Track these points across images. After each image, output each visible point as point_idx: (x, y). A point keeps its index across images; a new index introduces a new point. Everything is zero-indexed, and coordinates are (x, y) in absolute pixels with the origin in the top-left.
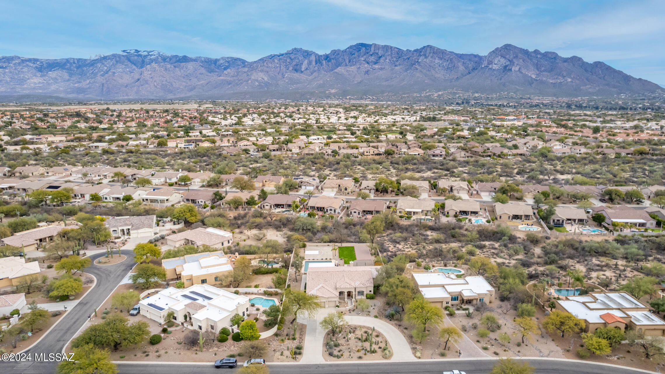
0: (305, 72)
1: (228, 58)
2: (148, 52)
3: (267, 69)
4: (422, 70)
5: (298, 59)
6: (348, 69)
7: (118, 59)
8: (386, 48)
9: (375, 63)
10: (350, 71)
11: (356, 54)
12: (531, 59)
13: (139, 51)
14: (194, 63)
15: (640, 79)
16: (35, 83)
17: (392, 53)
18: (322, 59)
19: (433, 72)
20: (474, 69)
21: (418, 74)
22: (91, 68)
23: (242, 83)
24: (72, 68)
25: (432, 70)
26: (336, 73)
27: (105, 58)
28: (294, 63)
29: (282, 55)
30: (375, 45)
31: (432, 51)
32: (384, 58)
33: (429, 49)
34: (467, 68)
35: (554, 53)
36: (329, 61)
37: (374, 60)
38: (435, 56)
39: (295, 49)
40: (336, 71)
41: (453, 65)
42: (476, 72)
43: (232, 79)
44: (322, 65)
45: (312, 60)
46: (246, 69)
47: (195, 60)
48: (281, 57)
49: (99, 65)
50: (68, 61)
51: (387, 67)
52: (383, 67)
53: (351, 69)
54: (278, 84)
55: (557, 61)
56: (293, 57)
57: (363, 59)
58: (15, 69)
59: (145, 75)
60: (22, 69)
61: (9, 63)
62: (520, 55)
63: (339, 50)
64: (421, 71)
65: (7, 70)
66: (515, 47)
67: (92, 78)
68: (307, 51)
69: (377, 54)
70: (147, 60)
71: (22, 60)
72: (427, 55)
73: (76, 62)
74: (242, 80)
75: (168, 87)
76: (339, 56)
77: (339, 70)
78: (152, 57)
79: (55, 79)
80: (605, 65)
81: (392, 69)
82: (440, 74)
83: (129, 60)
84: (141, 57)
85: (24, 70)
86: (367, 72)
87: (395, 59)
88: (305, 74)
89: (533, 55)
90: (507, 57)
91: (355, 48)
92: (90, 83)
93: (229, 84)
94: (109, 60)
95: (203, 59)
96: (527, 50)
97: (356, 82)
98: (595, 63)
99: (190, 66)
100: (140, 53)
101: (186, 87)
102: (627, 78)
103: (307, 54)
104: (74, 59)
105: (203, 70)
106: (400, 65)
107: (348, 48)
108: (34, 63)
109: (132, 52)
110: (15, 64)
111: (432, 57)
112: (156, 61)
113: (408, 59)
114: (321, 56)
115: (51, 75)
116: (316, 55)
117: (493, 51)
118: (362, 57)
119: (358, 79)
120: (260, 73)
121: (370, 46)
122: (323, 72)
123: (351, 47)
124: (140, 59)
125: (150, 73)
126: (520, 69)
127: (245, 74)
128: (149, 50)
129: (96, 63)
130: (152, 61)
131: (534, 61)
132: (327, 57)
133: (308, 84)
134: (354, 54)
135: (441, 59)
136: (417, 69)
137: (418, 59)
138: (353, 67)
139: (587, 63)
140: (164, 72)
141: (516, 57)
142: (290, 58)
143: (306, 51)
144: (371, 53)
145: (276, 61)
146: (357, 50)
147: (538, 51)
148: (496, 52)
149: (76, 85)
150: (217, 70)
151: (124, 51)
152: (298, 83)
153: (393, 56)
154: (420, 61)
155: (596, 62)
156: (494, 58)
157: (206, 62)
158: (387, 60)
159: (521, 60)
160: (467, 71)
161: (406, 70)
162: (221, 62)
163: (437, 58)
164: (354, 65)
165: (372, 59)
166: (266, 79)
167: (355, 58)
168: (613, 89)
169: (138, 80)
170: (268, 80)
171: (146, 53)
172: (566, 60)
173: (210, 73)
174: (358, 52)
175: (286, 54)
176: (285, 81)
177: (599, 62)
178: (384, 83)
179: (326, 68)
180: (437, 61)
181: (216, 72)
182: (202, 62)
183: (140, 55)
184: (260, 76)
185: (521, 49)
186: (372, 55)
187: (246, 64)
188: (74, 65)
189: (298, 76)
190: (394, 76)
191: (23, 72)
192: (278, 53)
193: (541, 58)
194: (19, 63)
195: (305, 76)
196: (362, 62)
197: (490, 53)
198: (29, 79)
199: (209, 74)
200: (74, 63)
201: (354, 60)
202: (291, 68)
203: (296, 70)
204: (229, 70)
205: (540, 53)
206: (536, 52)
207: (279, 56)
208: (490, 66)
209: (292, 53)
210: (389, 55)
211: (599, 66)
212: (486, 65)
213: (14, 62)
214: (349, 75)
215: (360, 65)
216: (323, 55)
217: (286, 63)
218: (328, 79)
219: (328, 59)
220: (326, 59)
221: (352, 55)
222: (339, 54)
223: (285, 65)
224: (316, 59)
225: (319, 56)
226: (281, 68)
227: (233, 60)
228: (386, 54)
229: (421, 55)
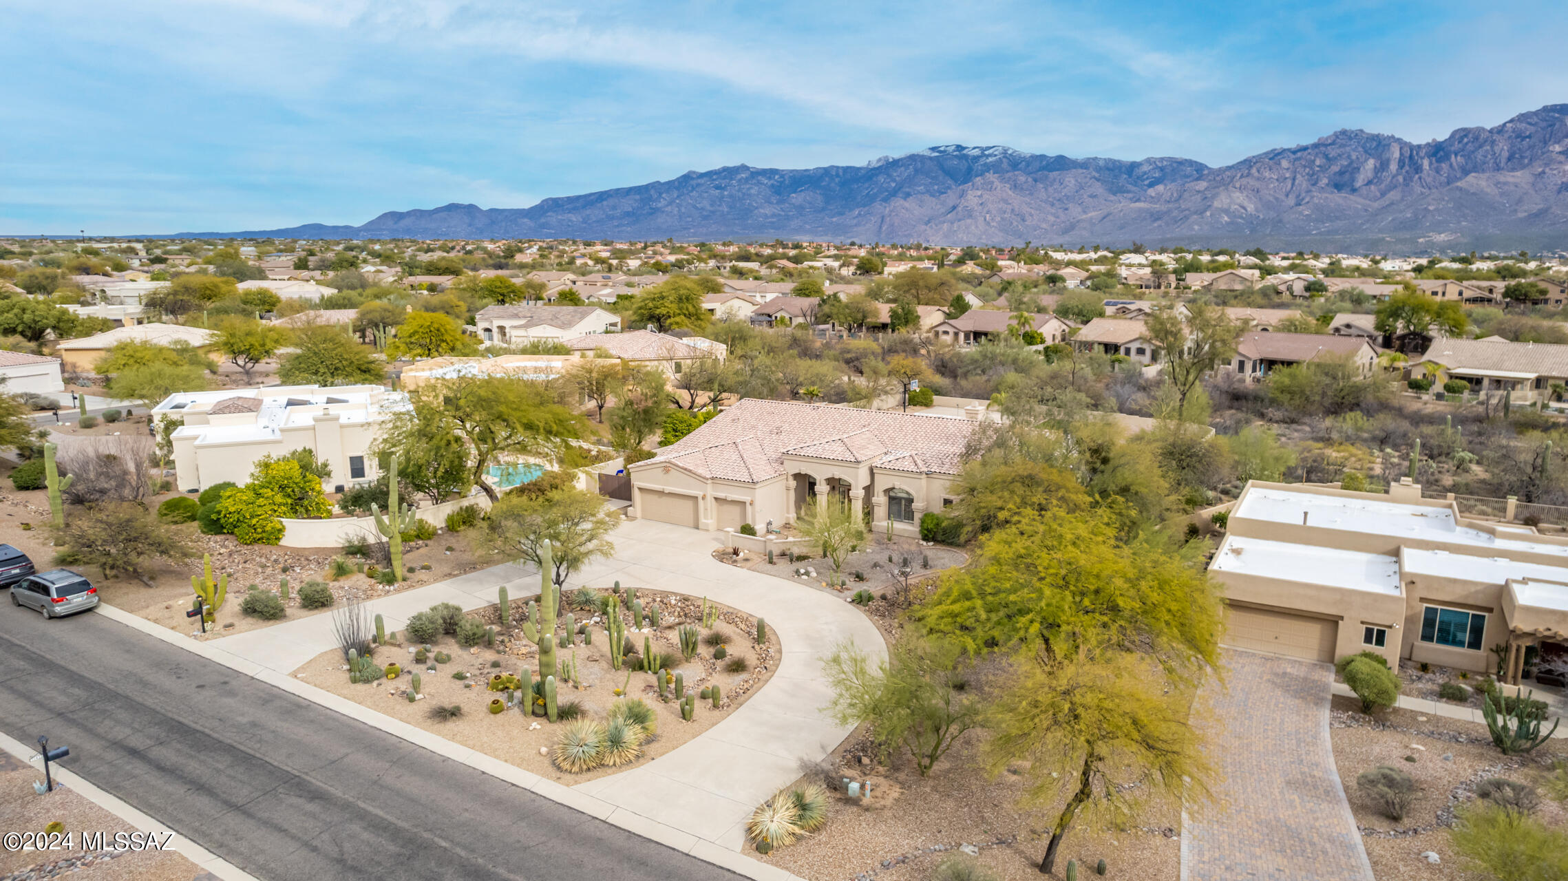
0: (1364, 191)
1: (1162, 159)
2: (983, 150)
3: (1257, 184)
5: (1349, 157)
6: (1502, 179)
7: (919, 165)
10: (1505, 183)
11: (1539, 136)
13: (964, 148)
14: (1080, 171)
16: (766, 216)
18: (1422, 154)
22: (866, 185)
23: (1186, 218)
24: (833, 185)
26: (1461, 189)
27: (896, 163)
28: (1335, 169)
29: (1305, 149)
36: (1443, 159)
39: (1344, 132)
40: (1459, 184)
43: (1164, 208)
44: (1418, 169)
45: (1388, 160)
46: (1202, 185)
47: (1085, 165)
48: (1299, 154)
49: (881, 179)
50: (826, 172)
53: (1511, 180)
54: (1280, 221)
56: (1332, 154)
57: (1558, 149)
58: (739, 191)
59: (969, 197)
60: (749, 189)
61: (732, 179)
63: (1478, 130)
65: (726, 193)
67: (864, 206)
68: (1378, 136)
70: (978, 166)
71: (752, 172)
73: (841, 174)
74: (1188, 209)
75: (1015, 224)
76: (1477, 144)
77: (1473, 181)
78: (990, 159)
79: (800, 208)
83: (942, 168)
84: (967, 160)
85: (753, 191)
88: (1360, 196)
91: (1535, 120)
92: (859, 214)
93: (1156, 220)
94: (903, 169)
95: (1101, 163)
97: (1521, 215)
99: (1070, 180)
100: (965, 152)
101: (1053, 225)
103: (1377, 145)
104: (838, 167)
105: (1098, 188)
107: (1511, 121)
108: (770, 178)
109: (951, 149)
110: (740, 180)
112: (996, 167)
114: (1419, 146)
115: (793, 201)
116: (1405, 145)
119: (1533, 206)
120: (1238, 194)
122: (1418, 189)
123: (1519, 119)
124: (964, 165)
125: (979, 193)
127: (1199, 197)
128: (984, 145)
129: (877, 175)
130: (988, 168)
132: (1438, 151)
133: (1370, 222)
134: (1529, 136)
138: (1518, 174)
140: (1010, 193)
142: (1326, 156)
143: (1376, 138)
145: (1285, 164)
146: (1544, 124)
149: (834, 219)
150: (1130, 187)
151: (933, 149)
152: (1337, 218)
157: (1108, 169)
162: (1146, 168)
164: (1523, 167)
166: (1251, 208)
167: (1530, 147)
169: (954, 208)
170: (1257, 210)
171: (976, 152)
173: (1114, 194)
174: (1545, 129)
175: (1315, 146)
176: (1301, 213)
179: (1429, 179)
181: (1128, 192)
182: (1099, 169)
183: (966, 157)
184: (1237, 200)
187: (1206, 172)
188: (837, 180)
189: (1340, 201)
191: (750, 195)
192: (1293, 145)
194: (747, 180)
195: (1360, 200)
196: (1554, 155)
198: (757, 208)
199: (1112, 198)
200: (837, 175)
201: (1528, 153)
202: (1325, 181)
203: (1338, 187)
204: (1160, 188)
207: (1294, 152)
209: (1333, 143)
213: (739, 177)
214: (1502, 194)
215: (1547, 165)
216: (1428, 144)
217: (1311, 168)
218: (1431, 208)
219: (1442, 153)
220: (1434, 154)
221: (1523, 139)
222: (1476, 138)
223: (1308, 174)
224: (1401, 154)
225: (1412, 147)
226: (1297, 182)
227: (1175, 165)
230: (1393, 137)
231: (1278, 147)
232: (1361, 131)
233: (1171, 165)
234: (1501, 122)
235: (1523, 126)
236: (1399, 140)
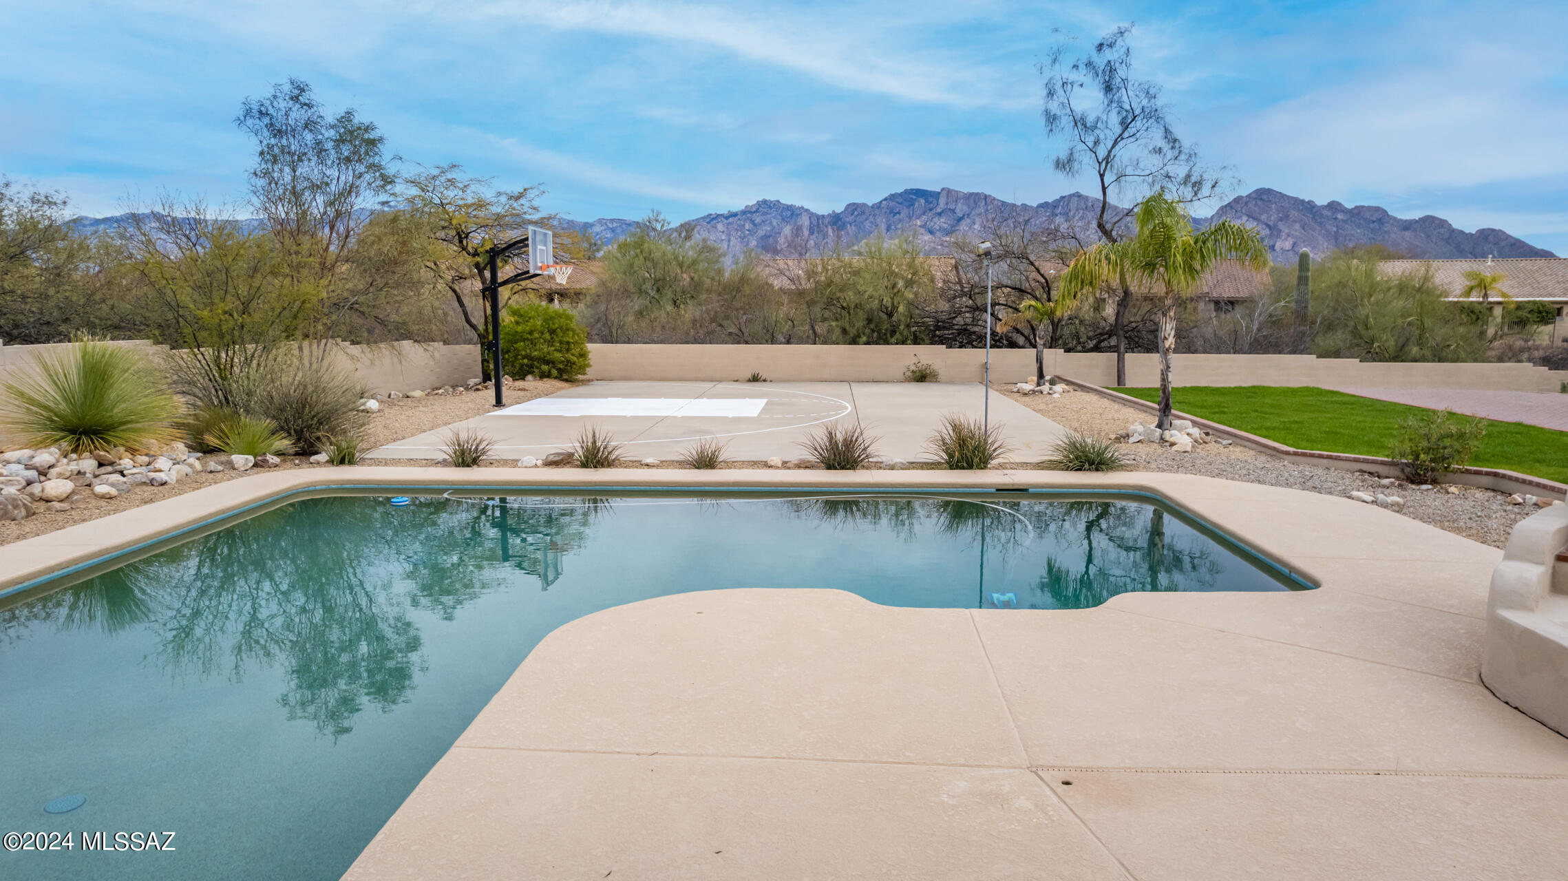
1: (612, 221)
5: (771, 223)
8: (976, 199)
9: (949, 232)
11: (905, 212)
12: (1321, 224)
18: (826, 222)
28: (761, 233)
29: (734, 215)
30: (949, 192)
31: (1082, 206)
32: (968, 221)
33: (1075, 200)
35: (1377, 209)
36: (842, 227)
37: (945, 226)
38: (1090, 215)
39: (765, 202)
40: (856, 248)
44: (825, 236)
45: (801, 227)
48: (731, 220)
55: (1387, 227)
56: (758, 220)
57: (919, 223)
62: (1294, 214)
63: (864, 205)
66: (1282, 196)
69: (953, 211)
71: (166, 221)
72: (1070, 214)
76: (864, 217)
80: (1508, 237)
87: (994, 224)
89: (1326, 213)
90: (1264, 217)
91: (900, 200)
96: (1310, 202)
98: (1482, 232)
103: (791, 214)
107: (885, 199)
111: (1081, 219)
114: (823, 216)
116: (812, 215)
117: (1229, 205)
118: (919, 218)
121: (936, 195)
123: (892, 197)
126: (1294, 245)
131: (1329, 227)
132: (836, 220)
134: (899, 213)
137: (1049, 224)
139: (1462, 232)
141: (1285, 218)
142: (753, 222)
143: (789, 208)
144: (939, 210)
145: (720, 227)
146: (907, 204)
147: (1338, 204)
148: (1237, 207)
153: (990, 216)
155: (1484, 230)
156: (1233, 218)
158: (976, 226)
159: (1297, 226)
162: (597, 229)
165: (941, 222)
167: (900, 221)
172: (1407, 226)
174: (908, 207)
175: (744, 212)
177: (1493, 230)
185: (1296, 199)
186: (940, 214)
192: (726, 212)
193: (1345, 221)
196: (918, 229)
197: (1222, 209)
201: (900, 226)
205: (1345, 210)
206: (1334, 206)
207: (727, 218)
209: (756, 211)
210: (980, 214)
211: (1491, 239)
215: (914, 235)
216: (829, 215)
217: (743, 232)
219: (840, 223)
220: (834, 224)
221: (895, 214)
222: (863, 213)
223: (740, 237)
224: (811, 223)
225: (820, 218)
226: (732, 244)
227: (624, 226)
228: (973, 213)
229: (1057, 215)
230: (802, 208)
231: (713, 213)
232: (778, 201)
233: (620, 226)
234: (879, 201)
235: (892, 204)
236: (807, 210)
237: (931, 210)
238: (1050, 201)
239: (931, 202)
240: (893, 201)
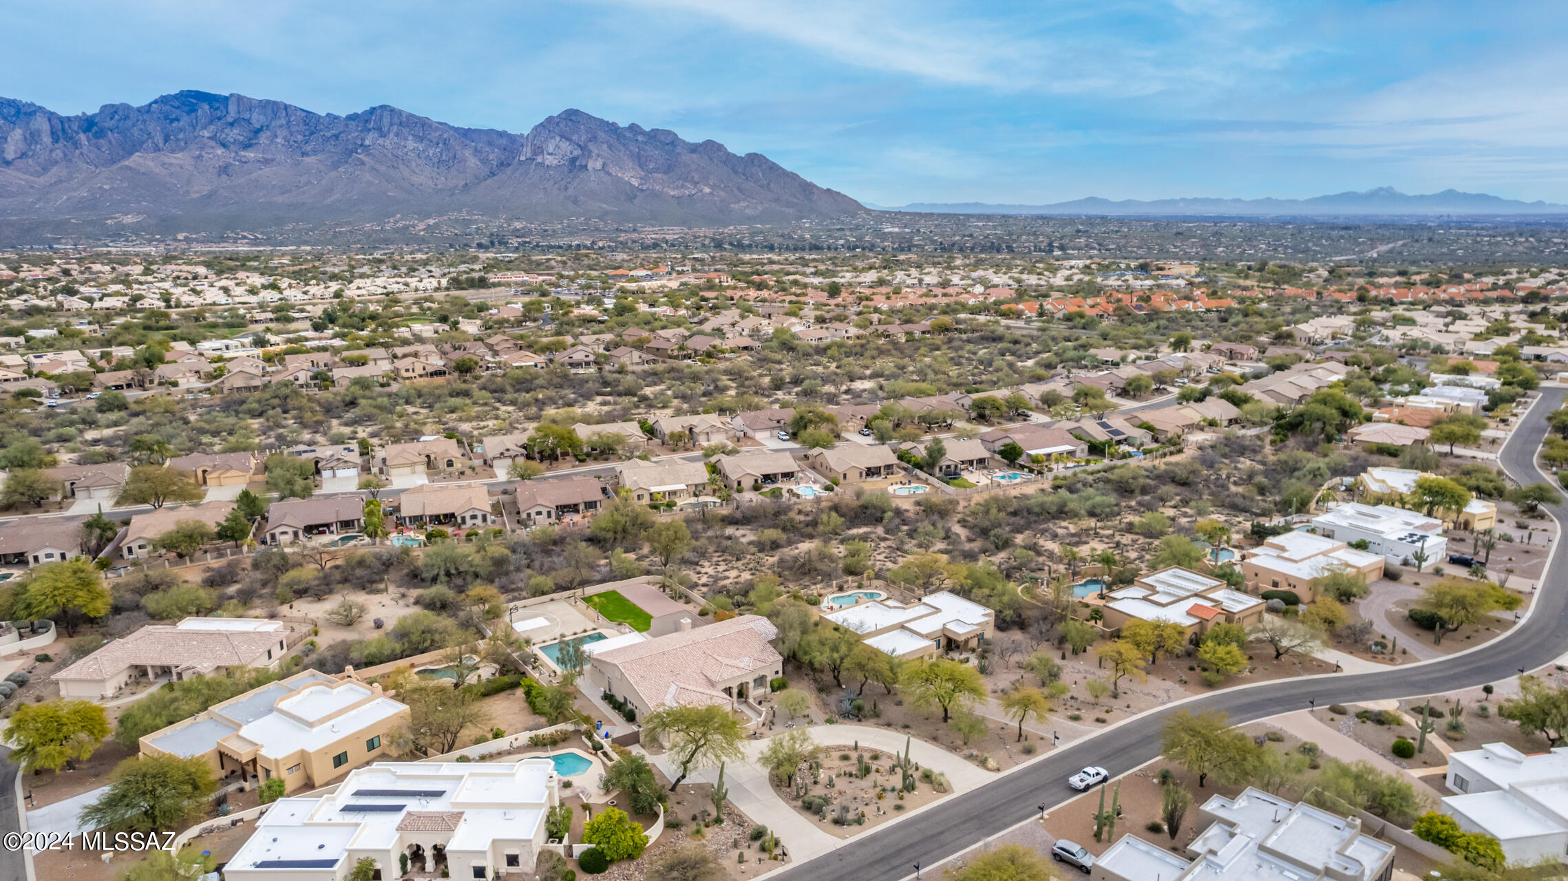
0: (20, 163)
4: (377, 166)
6: (166, 160)
8: (273, 108)
9: (247, 146)
10: (171, 164)
12: (624, 145)
15: (829, 190)
17: (289, 122)
18: (75, 127)
19: (406, 172)
20: (502, 164)
21: (368, 177)
25: (401, 167)
26: (130, 168)
30: (240, 98)
31: (396, 120)
32: (269, 133)
33: (386, 114)
34: (484, 161)
35: (669, 132)
36: (100, 134)
37: (241, 138)
38: (405, 131)
40: (126, 163)
41: (451, 155)
42: (509, 171)
44: (76, 145)
45: (38, 131)
51: (280, 157)
52: (269, 156)
53: (175, 161)
55: (679, 149)
57: (206, 134)
62: (601, 135)
63: (126, 107)
64: (373, 169)
66: (590, 117)
68: (14, 101)
69: (248, 121)
72: (385, 129)
76: (130, 122)
77: (136, 160)
80: (767, 160)
81: (298, 163)
82: (423, 177)
86: (225, 170)
87: (300, 138)
88: (18, 169)
89: (628, 134)
90: (575, 137)
91: (177, 104)
96: (614, 124)
97: (195, 196)
98: (749, 155)
102: (808, 188)
103: (17, 112)
106: (315, 152)
107: (156, 102)
111: (397, 135)
113: (337, 137)
114: (69, 119)
116: (51, 116)
117: (541, 124)
118: (205, 128)
119: (200, 187)
121: (226, 100)
122: (84, 166)
123: (164, 100)
126: (604, 165)
131: (632, 148)
132: (89, 124)
133: (39, 200)
134: (177, 120)
135: (421, 139)
136: (363, 163)
137: (363, 139)
138: (180, 155)
139: (734, 155)
141: (594, 139)
144: (230, 120)
146: (186, 109)
147: (638, 126)
148: (549, 126)
153: (293, 129)
154: (367, 142)
156: (546, 140)
158: (278, 140)
159: (605, 146)
160: (487, 170)
161: (335, 166)
163: (410, 138)
164: (181, 150)
165: (234, 134)
167: (181, 130)
168: (787, 210)
172: (694, 148)
174: (188, 114)
177: (756, 155)
178: (280, 199)
179: (92, 156)
180: (411, 144)
185: (602, 121)
186: (232, 124)
190: (304, 179)
193: (645, 143)
195: (21, 176)
196: (206, 141)
197: (535, 128)
201: (181, 136)
205: (643, 133)
206: (634, 128)
208: (539, 159)
210: (281, 126)
211: (756, 162)
212: (529, 155)
214: (171, 175)
215: (202, 148)
216: (77, 117)
218: (106, 187)
219: (95, 129)
220: (89, 128)
221: (172, 121)
222: (127, 116)
224: (52, 127)
225: (63, 120)
228: (273, 124)
229: (369, 130)
230: (33, 104)
234: (147, 102)
235: (167, 108)
236: (41, 109)
237: (219, 119)
238: (360, 112)
239: (218, 109)
240: (166, 104)
